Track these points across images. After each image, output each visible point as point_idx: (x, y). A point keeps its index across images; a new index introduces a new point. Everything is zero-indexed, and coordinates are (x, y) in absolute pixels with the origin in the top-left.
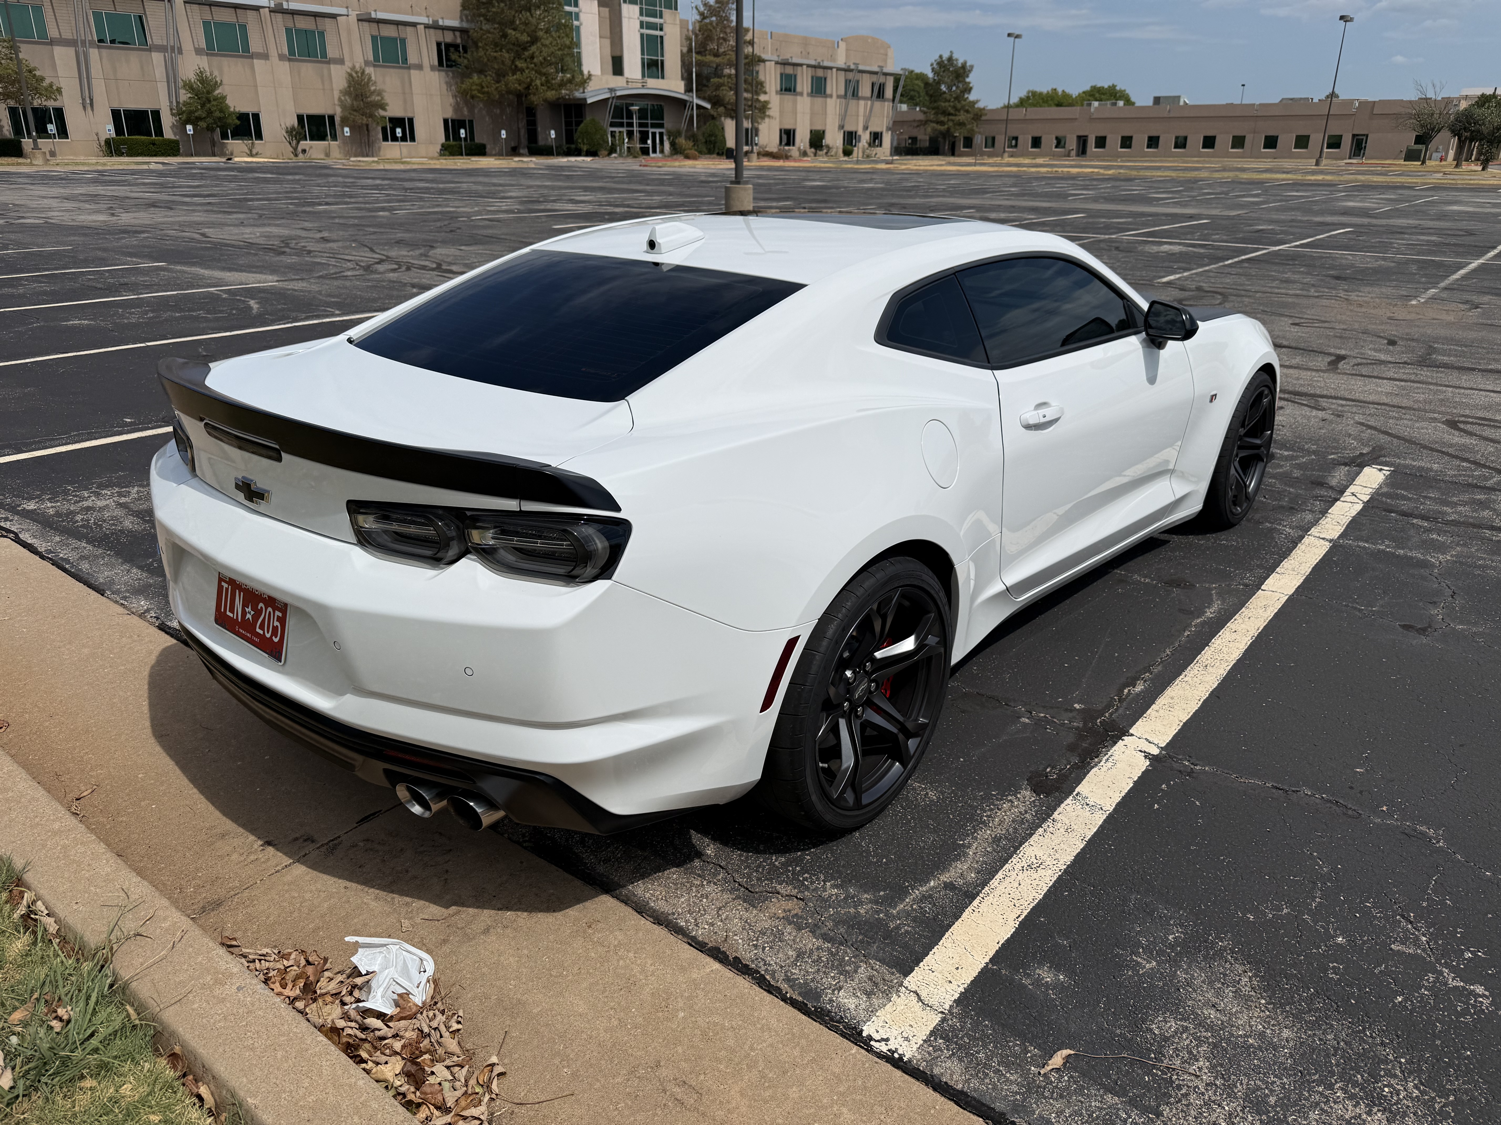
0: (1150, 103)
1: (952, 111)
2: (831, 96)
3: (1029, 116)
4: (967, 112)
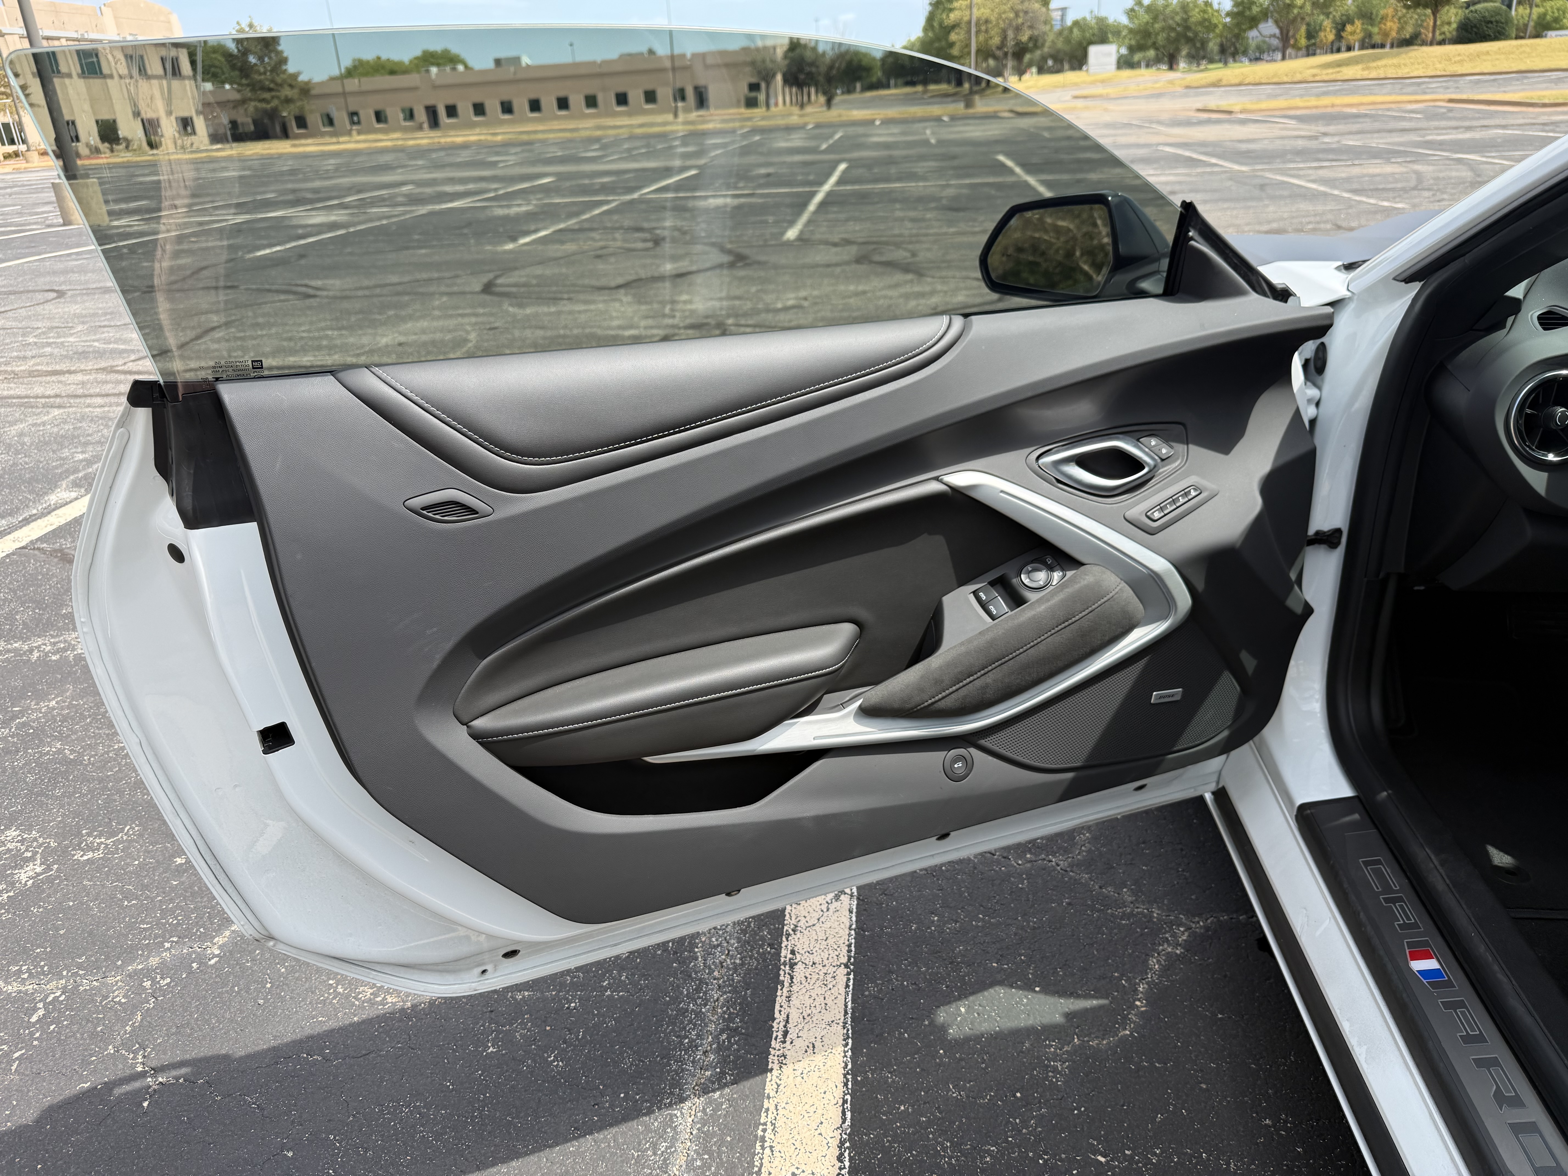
0: (491, 65)
1: (272, 86)
2: (111, 76)
3: (364, 88)
4: (291, 86)
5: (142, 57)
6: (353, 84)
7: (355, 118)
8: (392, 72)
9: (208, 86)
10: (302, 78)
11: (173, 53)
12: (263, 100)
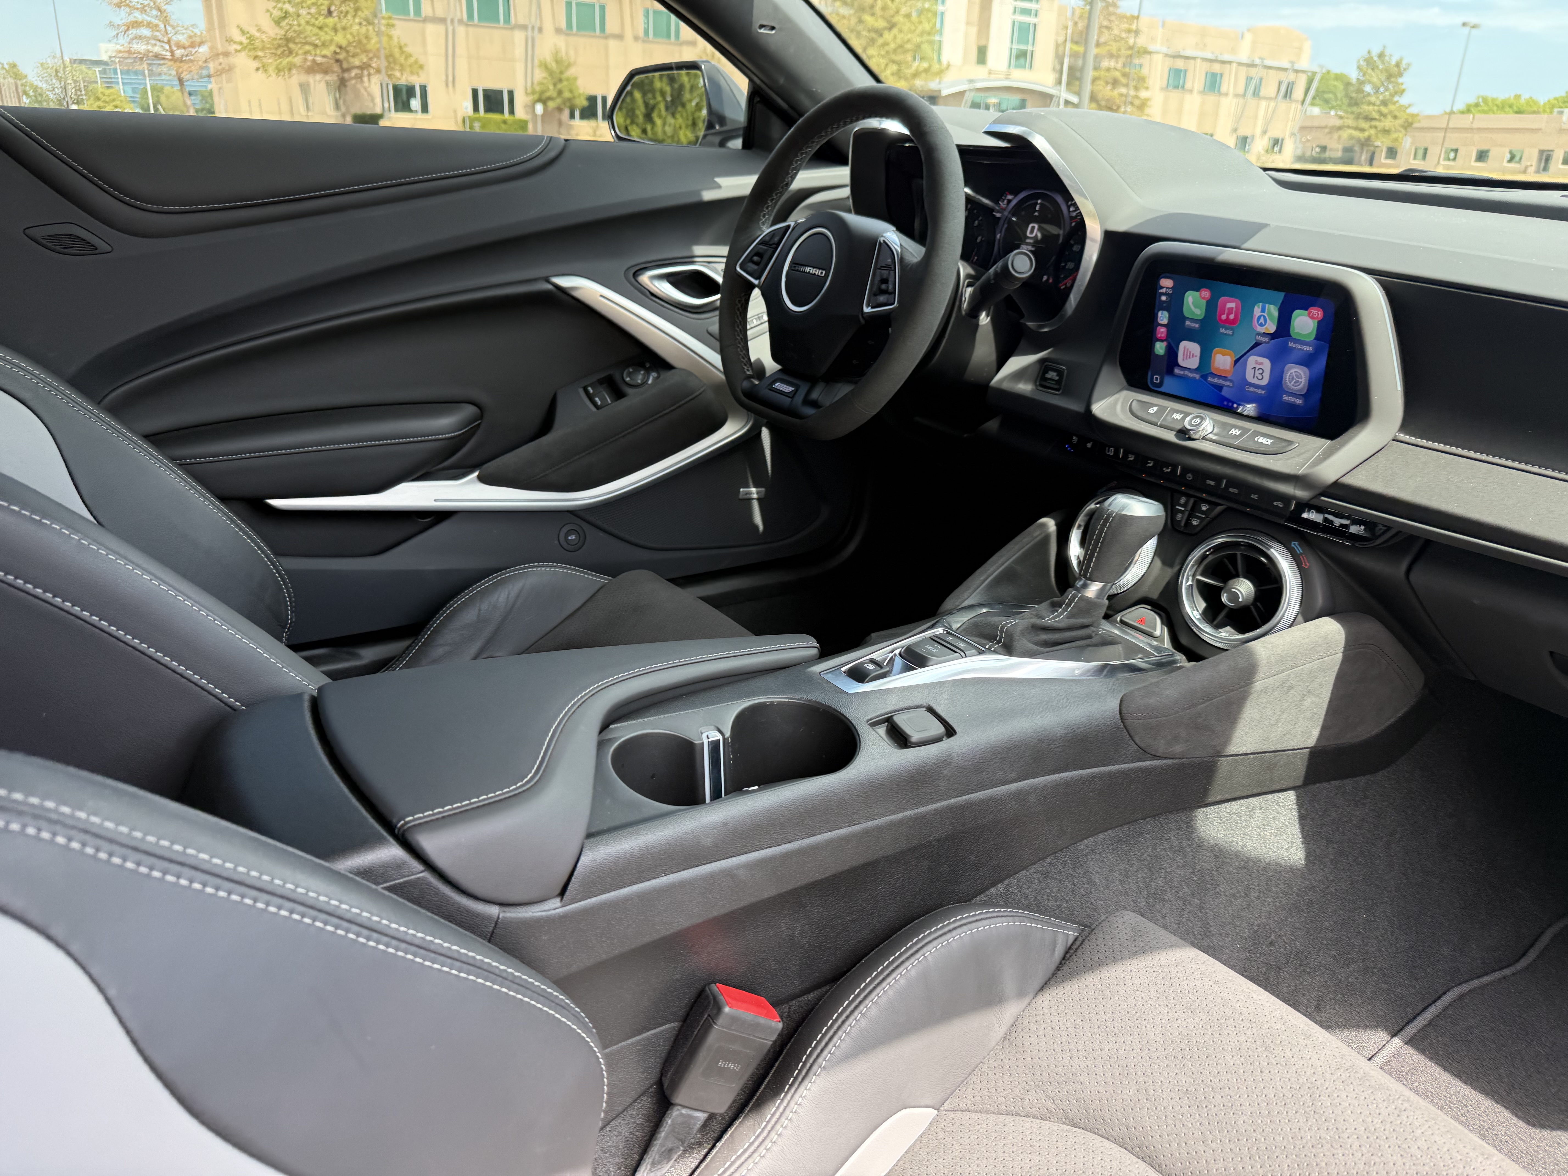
1: (1376, 115)
2: (1227, 94)
3: (1475, 126)
4: (1395, 117)
5: (1261, 79)
6: (1466, 121)
7: (1452, 155)
8: (1519, 112)
9: (1316, 111)
10: (1412, 110)
11: (1292, 77)
12: (1362, 130)
